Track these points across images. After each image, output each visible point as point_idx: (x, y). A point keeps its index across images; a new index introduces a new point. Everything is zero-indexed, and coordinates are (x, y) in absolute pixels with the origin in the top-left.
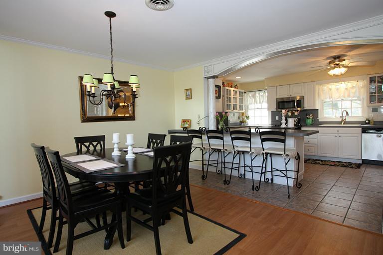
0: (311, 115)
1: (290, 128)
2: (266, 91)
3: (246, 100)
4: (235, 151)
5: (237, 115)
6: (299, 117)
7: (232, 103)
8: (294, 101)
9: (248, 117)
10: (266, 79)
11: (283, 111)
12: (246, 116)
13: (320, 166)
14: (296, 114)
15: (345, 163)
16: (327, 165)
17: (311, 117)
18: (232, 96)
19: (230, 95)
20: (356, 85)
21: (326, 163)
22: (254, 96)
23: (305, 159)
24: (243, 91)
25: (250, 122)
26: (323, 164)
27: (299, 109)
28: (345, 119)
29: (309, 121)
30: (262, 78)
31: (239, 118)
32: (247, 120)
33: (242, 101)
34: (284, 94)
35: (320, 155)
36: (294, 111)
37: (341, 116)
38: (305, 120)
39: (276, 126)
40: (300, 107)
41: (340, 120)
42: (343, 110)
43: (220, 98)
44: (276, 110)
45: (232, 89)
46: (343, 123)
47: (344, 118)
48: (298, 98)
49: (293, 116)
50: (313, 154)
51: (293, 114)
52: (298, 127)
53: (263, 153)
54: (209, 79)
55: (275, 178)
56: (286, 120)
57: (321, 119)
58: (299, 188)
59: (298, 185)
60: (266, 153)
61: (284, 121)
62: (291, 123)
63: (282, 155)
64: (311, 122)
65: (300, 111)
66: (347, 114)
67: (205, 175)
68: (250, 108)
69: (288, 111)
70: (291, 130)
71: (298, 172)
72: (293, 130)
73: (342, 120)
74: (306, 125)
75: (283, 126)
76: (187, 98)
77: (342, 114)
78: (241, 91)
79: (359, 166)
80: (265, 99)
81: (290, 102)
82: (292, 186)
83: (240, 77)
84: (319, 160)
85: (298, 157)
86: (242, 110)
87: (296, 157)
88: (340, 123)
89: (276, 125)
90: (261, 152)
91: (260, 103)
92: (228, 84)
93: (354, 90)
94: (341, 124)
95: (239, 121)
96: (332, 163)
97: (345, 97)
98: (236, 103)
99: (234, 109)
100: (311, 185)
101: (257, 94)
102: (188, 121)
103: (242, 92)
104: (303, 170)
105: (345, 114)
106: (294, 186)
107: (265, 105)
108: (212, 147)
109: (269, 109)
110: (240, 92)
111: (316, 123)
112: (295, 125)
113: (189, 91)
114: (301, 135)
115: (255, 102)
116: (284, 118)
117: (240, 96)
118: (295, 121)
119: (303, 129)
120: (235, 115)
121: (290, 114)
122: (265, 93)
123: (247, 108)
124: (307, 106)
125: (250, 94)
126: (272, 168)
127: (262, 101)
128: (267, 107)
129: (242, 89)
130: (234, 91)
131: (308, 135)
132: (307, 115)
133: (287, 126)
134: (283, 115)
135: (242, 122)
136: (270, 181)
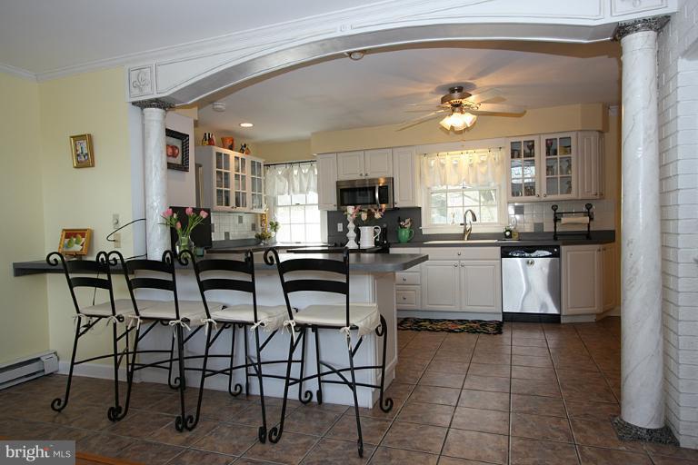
0: (407, 221)
1: (364, 251)
2: (314, 165)
3: (269, 184)
4: (210, 323)
5: (247, 220)
6: (385, 226)
7: (233, 189)
8: (373, 189)
9: (275, 226)
10: (313, 134)
11: (351, 209)
12: (271, 224)
13: (428, 334)
14: (378, 216)
15: (474, 322)
16: (443, 330)
17: (407, 223)
18: (232, 172)
19: (227, 168)
20: (488, 157)
21: (439, 326)
22: (288, 176)
23: (398, 319)
24: (262, 161)
25: (281, 238)
26: (434, 330)
27: (384, 206)
28: (470, 229)
29: (404, 234)
30: (304, 133)
31: (254, 227)
32: (273, 233)
33: (257, 185)
34: (354, 171)
35: (428, 307)
36: (373, 211)
37: (463, 222)
38: (397, 232)
39: (336, 245)
40: (386, 202)
41: (460, 230)
42: (466, 209)
43: (186, 169)
44: (336, 209)
45: (233, 154)
46: (466, 238)
47: (468, 227)
48: (382, 182)
49: (371, 221)
50: (414, 307)
51: (370, 215)
52: (382, 248)
53: (289, 325)
54: (147, 110)
55: (327, 388)
56: (358, 232)
57: (426, 229)
58: (387, 411)
59: (385, 403)
60: (298, 325)
61: (352, 234)
62: (368, 238)
63: (340, 328)
64: (407, 236)
65: (386, 211)
66: (475, 219)
67: (122, 403)
68: (279, 204)
69: (360, 211)
70: (367, 255)
71: (383, 367)
72: (373, 255)
73: (465, 231)
74: (399, 244)
75: (351, 245)
76: (80, 165)
77: (465, 218)
78: (257, 160)
79: (498, 328)
80: (314, 184)
81: (365, 189)
82: (371, 407)
83: (251, 125)
84: (425, 320)
85: (382, 330)
86: (261, 206)
87: (377, 330)
88: (461, 237)
89: (337, 243)
90: (285, 324)
91: (301, 192)
92: (223, 140)
93: (483, 169)
94: (463, 240)
95: (252, 236)
96: (450, 326)
97: (468, 183)
98: (244, 188)
99: (238, 205)
100: (413, 397)
101: (295, 172)
102: (82, 233)
103: (259, 165)
104: (396, 356)
105: (469, 217)
106: (374, 406)
107: (313, 197)
108: (143, 314)
109: (321, 205)
110: (253, 162)
111: (418, 239)
112: (376, 243)
113: (85, 144)
114: (389, 266)
115: (291, 190)
116: (351, 226)
117: (253, 173)
118: (375, 233)
119: (393, 251)
120: (245, 220)
121: (364, 216)
122: (312, 168)
123: (274, 205)
124: (401, 200)
125: (280, 171)
126: (319, 363)
127: (305, 186)
128: (317, 202)
129: (257, 156)
130: (237, 158)
131: (406, 266)
132: (399, 221)
133: (359, 245)
134: (350, 218)
135: (260, 238)
136: (315, 399)
